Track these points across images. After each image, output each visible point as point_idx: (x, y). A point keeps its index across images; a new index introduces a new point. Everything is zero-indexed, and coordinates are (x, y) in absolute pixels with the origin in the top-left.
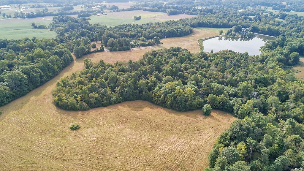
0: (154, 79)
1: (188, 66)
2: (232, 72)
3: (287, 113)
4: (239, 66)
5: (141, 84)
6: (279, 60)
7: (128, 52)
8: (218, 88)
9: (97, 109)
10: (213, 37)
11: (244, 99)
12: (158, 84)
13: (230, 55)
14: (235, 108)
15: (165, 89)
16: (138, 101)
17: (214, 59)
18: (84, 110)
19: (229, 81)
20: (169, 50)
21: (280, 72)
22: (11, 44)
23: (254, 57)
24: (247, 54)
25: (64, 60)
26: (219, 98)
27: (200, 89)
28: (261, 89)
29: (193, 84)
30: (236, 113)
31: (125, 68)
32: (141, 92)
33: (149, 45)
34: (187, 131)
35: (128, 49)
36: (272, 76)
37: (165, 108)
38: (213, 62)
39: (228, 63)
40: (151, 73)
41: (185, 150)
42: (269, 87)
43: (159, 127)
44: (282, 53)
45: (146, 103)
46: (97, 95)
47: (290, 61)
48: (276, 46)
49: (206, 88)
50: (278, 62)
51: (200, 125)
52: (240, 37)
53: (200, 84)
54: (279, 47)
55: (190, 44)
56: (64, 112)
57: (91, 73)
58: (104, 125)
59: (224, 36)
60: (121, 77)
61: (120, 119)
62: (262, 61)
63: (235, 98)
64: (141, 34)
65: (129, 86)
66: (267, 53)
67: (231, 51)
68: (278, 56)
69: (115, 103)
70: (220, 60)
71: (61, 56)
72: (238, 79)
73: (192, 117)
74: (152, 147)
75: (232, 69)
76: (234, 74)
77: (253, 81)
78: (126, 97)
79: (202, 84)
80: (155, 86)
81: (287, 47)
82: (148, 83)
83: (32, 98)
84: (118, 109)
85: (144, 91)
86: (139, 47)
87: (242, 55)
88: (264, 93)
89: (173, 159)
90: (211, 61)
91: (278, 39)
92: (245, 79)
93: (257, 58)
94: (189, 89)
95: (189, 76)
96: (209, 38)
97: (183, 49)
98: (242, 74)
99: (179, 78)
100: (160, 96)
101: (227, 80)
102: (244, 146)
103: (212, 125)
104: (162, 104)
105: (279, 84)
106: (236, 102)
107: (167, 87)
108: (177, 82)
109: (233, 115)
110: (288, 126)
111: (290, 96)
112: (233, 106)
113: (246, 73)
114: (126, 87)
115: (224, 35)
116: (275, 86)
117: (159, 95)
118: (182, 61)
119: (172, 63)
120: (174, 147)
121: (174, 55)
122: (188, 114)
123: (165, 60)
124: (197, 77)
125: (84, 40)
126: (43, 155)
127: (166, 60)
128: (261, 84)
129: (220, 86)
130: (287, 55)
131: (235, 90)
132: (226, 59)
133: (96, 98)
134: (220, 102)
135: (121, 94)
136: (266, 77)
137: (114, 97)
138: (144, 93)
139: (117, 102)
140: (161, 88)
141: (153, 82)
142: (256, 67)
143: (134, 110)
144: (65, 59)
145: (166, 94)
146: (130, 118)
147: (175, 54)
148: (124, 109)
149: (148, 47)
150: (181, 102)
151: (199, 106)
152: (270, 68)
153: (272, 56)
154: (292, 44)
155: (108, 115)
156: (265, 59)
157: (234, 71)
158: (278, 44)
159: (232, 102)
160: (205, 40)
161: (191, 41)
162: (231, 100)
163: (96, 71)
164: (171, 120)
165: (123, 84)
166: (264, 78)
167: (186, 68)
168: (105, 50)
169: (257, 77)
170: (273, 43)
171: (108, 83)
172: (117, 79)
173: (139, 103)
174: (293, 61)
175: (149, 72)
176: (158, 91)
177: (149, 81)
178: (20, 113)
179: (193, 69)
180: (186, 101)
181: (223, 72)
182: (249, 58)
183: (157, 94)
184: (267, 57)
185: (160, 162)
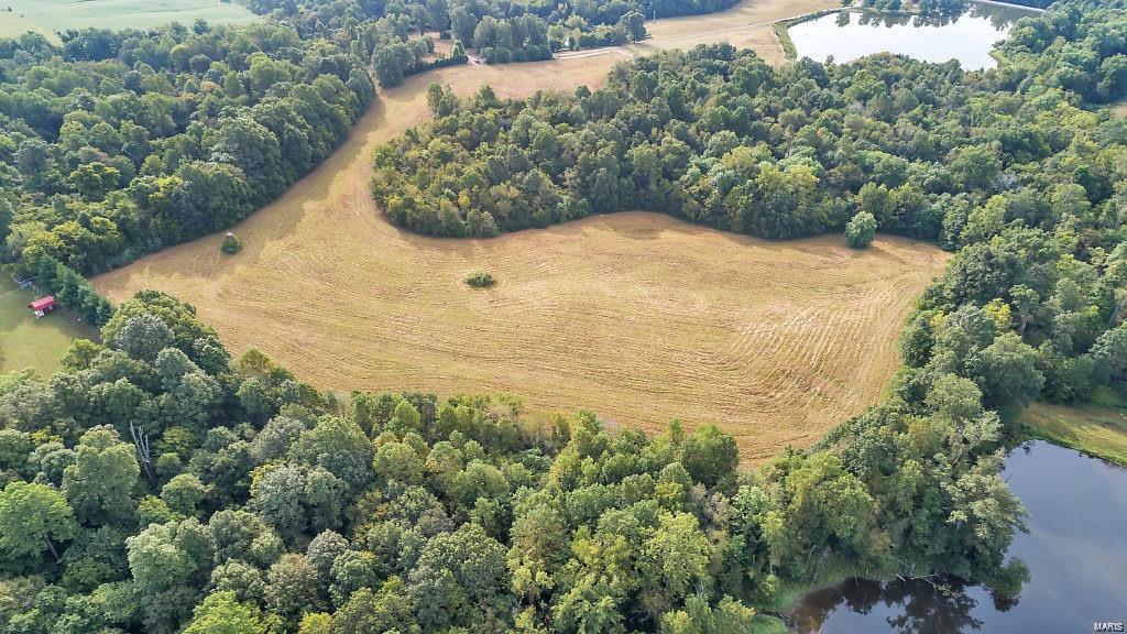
0: (678, 144)
1: (777, 103)
2: (920, 121)
3: (1111, 231)
4: (936, 105)
5: (641, 158)
6: (1067, 84)
7: (549, 66)
8: (891, 166)
9: (521, 235)
10: (821, 15)
11: (977, 196)
12: (695, 159)
13: (899, 70)
14: (946, 223)
15: (723, 171)
16: (635, 212)
17: (850, 84)
18: (486, 235)
19: (918, 146)
20: (692, 55)
21: (1077, 117)
22: (135, 45)
23: (980, 76)
24: (955, 64)
25: (356, 88)
26: (895, 195)
27: (832, 171)
28: (1023, 167)
29: (808, 155)
30: (953, 239)
31: (573, 110)
32: (642, 182)
33: (607, 42)
34: (814, 287)
35: (545, 57)
36: (1054, 129)
37: (725, 230)
38: (847, 91)
39: (900, 94)
40: (662, 125)
41: (824, 334)
42: (1049, 161)
43: (728, 278)
44: (1074, 61)
45: (661, 219)
46: (514, 192)
47: (1100, 85)
48: (1049, 40)
49: (850, 166)
50: (1064, 90)
51: (849, 271)
52: (914, 11)
53: (829, 154)
54: (1060, 39)
55: (745, 38)
56: (426, 241)
57: (468, 126)
58: (564, 274)
59: (857, 10)
60: (572, 138)
61: (604, 258)
62: (1010, 87)
63: (946, 196)
64: (569, 5)
65: (605, 163)
66: (1023, 62)
67: (898, 57)
68: (1063, 69)
69: (568, 219)
70: (873, 82)
71: (344, 78)
72: (944, 141)
73: (817, 253)
74: (725, 327)
75: (917, 111)
76: (926, 127)
77: (996, 143)
78: (600, 198)
79: (836, 155)
80: (682, 166)
81: (1089, 40)
82: (659, 156)
83: (309, 208)
84: (585, 235)
85: (653, 180)
86: (578, 50)
87: (939, 69)
88: (1033, 181)
89: (797, 354)
90: (841, 91)
91: (1056, 15)
92: (965, 139)
93: (992, 76)
94: (798, 168)
95: (787, 134)
96: (808, 19)
97: (740, 49)
98: (953, 126)
99: (756, 140)
100: (705, 193)
101: (911, 144)
102: (1006, 308)
103: (883, 271)
104: (716, 219)
105: (1081, 149)
106: (950, 208)
107: (730, 164)
108: (757, 150)
109: (939, 246)
110: (1119, 261)
111: (1116, 185)
112: (942, 216)
113: (965, 122)
114: (596, 166)
115: (855, 6)
116: (1069, 157)
117: (701, 192)
118: (750, 88)
119: (724, 94)
120: (789, 325)
121: (713, 70)
122: (802, 246)
123: (694, 87)
124: (815, 132)
125: (395, 24)
126: (423, 349)
127: (698, 86)
128: (1020, 153)
129: (895, 160)
130: (1090, 67)
131: (943, 170)
132: (891, 80)
133: (514, 201)
134: (898, 209)
135: (584, 188)
136: (1036, 133)
137: (565, 198)
138: (653, 186)
139: (575, 216)
140: (704, 169)
141: (675, 151)
142: (995, 105)
143: (630, 237)
144: (357, 85)
145: (727, 186)
146: (632, 257)
147: (718, 67)
148: (601, 235)
149: (607, 50)
150: (779, 210)
151: (834, 223)
152: (1039, 107)
153: (1043, 69)
154: (1106, 30)
155: (563, 249)
156: (1019, 82)
157: (929, 118)
158: (1057, 32)
159: (936, 206)
160: (793, 25)
161: (748, 30)
162: (933, 201)
163: (482, 121)
164: (758, 260)
165: (586, 160)
166: (1030, 135)
167: (768, 107)
168: (472, 59)
169: (1009, 132)
170: (1041, 27)
171: (533, 158)
172: (560, 145)
173: (639, 219)
174: (1112, 88)
175: (654, 123)
176: (696, 179)
177: (661, 149)
178: (297, 246)
179: (798, 112)
180: (793, 207)
181: (891, 121)
182: (965, 79)
183: (695, 189)
184: (1022, 74)
185: (760, 362)
